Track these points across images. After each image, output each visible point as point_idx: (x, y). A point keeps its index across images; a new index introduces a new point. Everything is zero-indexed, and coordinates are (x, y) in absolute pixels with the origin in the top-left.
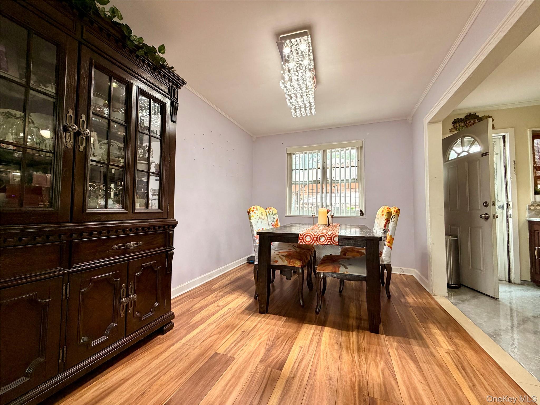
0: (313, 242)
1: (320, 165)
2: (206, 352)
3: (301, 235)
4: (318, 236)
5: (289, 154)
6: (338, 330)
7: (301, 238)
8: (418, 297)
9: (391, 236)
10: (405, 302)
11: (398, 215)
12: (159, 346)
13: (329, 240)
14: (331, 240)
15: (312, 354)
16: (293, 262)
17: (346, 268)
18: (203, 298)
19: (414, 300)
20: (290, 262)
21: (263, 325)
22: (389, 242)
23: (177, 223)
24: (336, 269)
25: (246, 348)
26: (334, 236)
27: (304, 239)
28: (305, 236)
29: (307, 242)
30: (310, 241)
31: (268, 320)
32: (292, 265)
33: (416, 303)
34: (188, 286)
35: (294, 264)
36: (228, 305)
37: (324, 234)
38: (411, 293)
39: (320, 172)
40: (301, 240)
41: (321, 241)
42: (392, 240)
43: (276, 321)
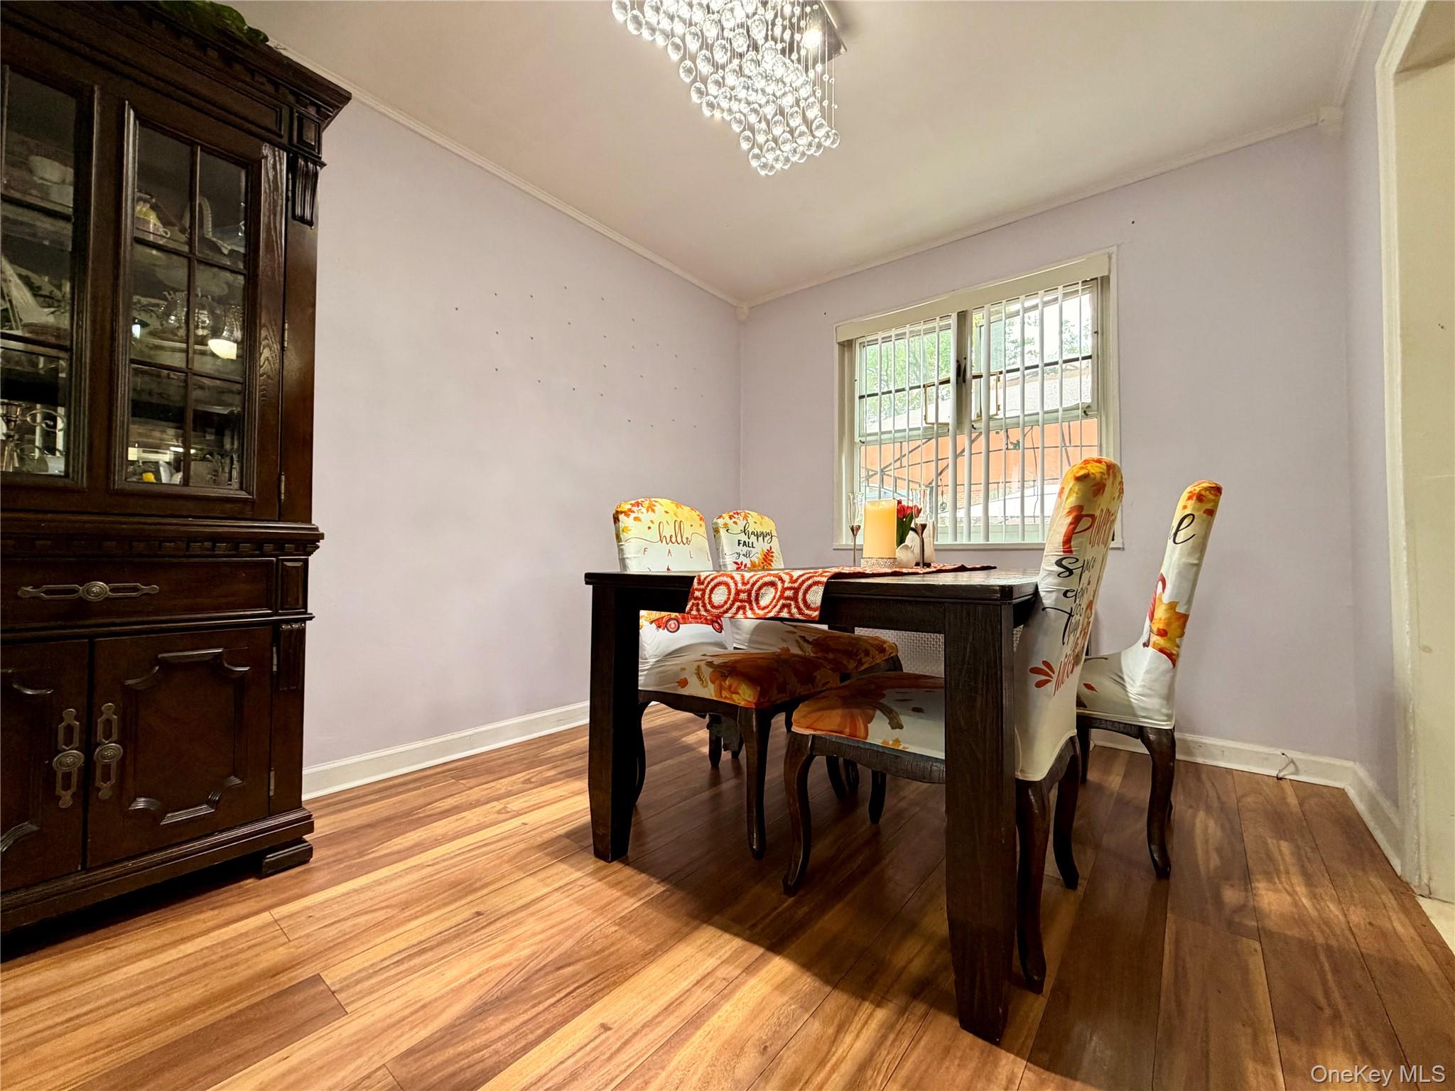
0: (734, 610)
1: (949, 370)
2: (293, 966)
3: (700, 583)
4: (754, 584)
5: (847, 346)
6: (817, 984)
7: (698, 594)
8: (1326, 890)
9: (1172, 606)
10: (1241, 908)
11: (1211, 513)
12: (210, 913)
13: (787, 598)
14: (795, 598)
15: (614, 1074)
16: (730, 686)
17: (896, 725)
18: (491, 778)
19: (1296, 904)
20: (721, 688)
21: (567, 900)
22: (1162, 633)
23: (321, 536)
24: (854, 727)
25: (420, 980)
26: (810, 582)
27: (707, 596)
28: (712, 584)
29: (713, 607)
30: (726, 602)
31: (599, 883)
32: (727, 697)
33: (1300, 920)
34: (470, 741)
35: (734, 696)
36: (531, 811)
37: (775, 576)
38: (1293, 869)
39: (948, 393)
40: (696, 598)
41: (763, 603)
42: (1175, 625)
43: (619, 894)
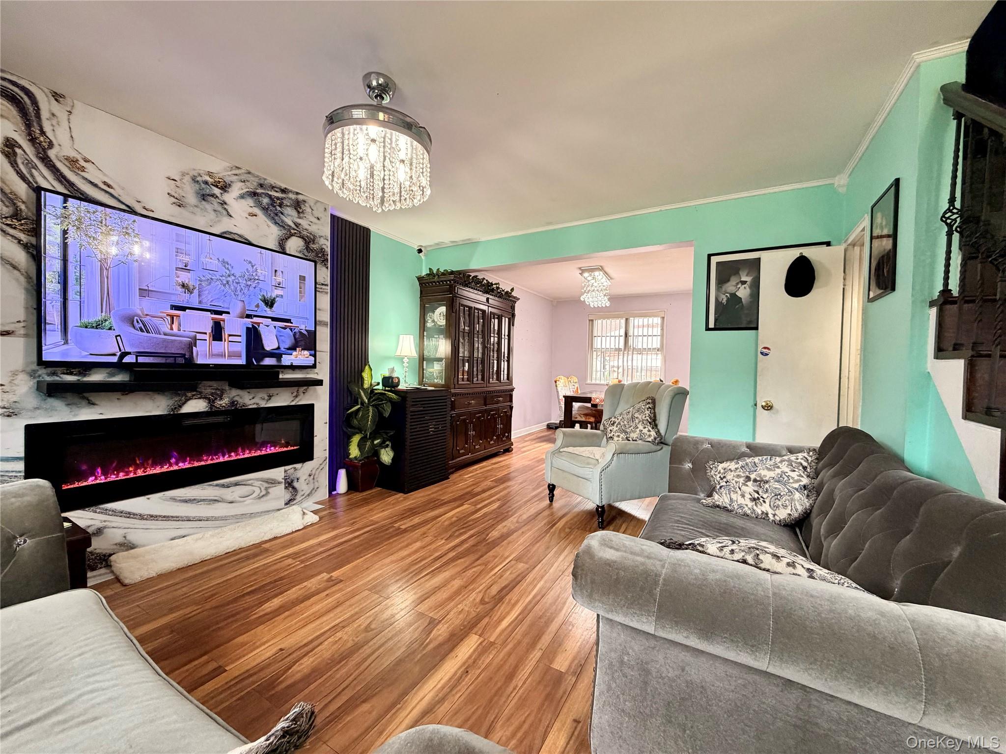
1: (623, 333)
3: (594, 398)
5: (591, 321)
39: (622, 339)
40: (593, 401)
